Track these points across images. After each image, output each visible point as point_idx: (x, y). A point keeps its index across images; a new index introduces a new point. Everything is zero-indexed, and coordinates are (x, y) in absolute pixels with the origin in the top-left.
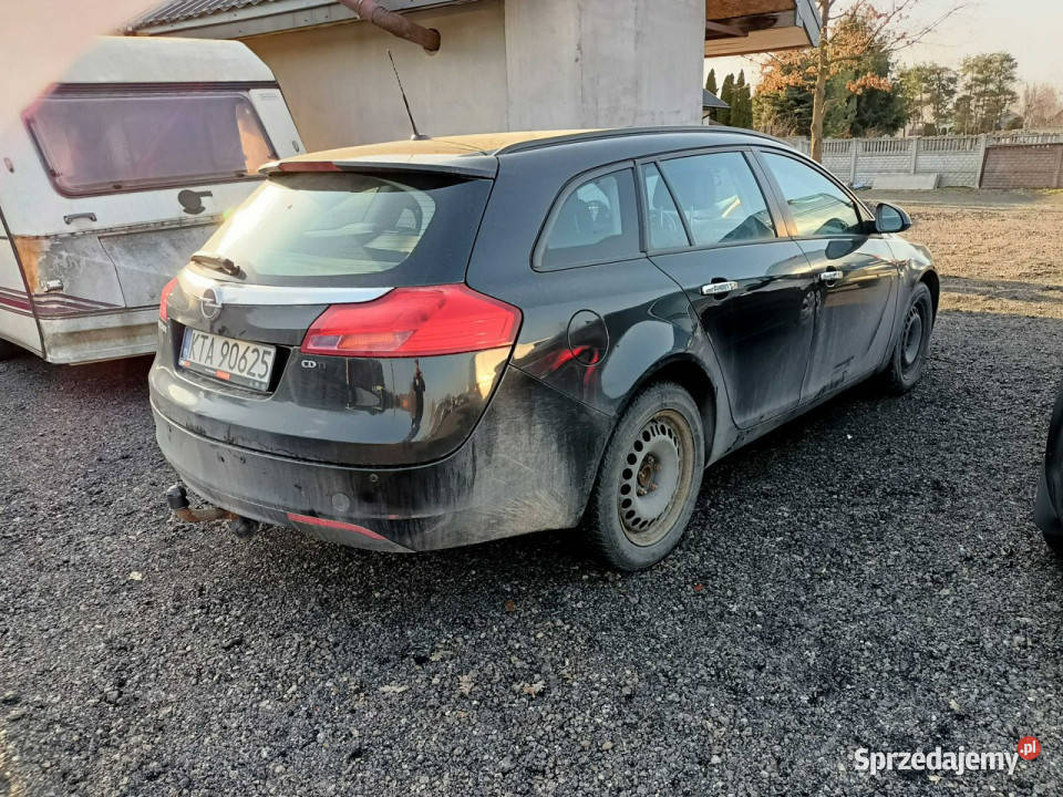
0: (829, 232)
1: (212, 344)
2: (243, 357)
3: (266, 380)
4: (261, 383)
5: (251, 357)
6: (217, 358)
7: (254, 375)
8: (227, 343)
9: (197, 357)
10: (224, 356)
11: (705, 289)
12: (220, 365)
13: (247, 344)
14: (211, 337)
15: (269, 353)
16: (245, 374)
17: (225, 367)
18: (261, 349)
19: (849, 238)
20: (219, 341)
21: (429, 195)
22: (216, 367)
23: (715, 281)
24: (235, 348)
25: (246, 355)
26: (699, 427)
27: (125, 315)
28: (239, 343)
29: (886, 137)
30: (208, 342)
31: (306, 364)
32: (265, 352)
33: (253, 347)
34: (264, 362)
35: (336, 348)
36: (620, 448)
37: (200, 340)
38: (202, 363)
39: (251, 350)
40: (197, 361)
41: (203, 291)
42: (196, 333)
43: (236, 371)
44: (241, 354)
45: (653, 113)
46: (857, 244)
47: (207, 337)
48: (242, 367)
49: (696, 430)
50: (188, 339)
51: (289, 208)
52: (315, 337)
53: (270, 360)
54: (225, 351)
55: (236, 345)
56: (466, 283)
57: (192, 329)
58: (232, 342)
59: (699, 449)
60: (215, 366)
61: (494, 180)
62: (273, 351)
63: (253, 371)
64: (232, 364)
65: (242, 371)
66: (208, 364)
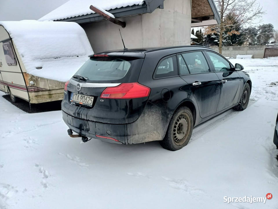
0: (224, 71)
1: (78, 96)
2: (86, 99)
3: (92, 104)
4: (90, 105)
5: (88, 99)
6: (79, 100)
7: (89, 103)
8: (82, 96)
9: (74, 99)
10: (81, 99)
11: (193, 84)
14: (78, 95)
15: (92, 98)
16: (86, 103)
17: (81, 101)
18: (90, 97)
19: (228, 72)
20: (80, 96)
21: (129, 62)
23: (196, 82)
24: (84, 97)
26: (192, 118)
27: (49, 91)
28: (85, 96)
29: (239, 46)
30: (77, 96)
31: (101, 101)
32: (91, 98)
33: (88, 97)
35: (108, 97)
36: (174, 120)
37: (75, 95)
39: (88, 98)
40: (74, 100)
41: (77, 84)
42: (74, 94)
43: (84, 102)
45: (178, 42)
46: (230, 73)
48: (86, 101)
49: (192, 119)
50: (72, 95)
51: (96, 65)
52: (103, 94)
53: (92, 100)
54: (81, 98)
55: (84, 96)
56: (138, 82)
57: (73, 93)
58: (83, 96)
59: (192, 124)
60: (79, 101)
61: (144, 59)
62: (93, 98)
63: (88, 102)
64: (83, 101)
65: (86, 102)
66: (77, 101)
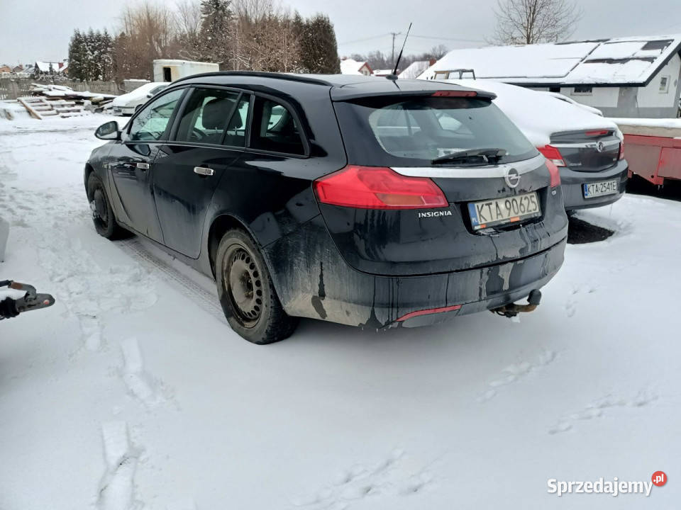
1: (497, 205)
2: (521, 204)
3: (537, 210)
4: (537, 213)
5: (525, 202)
6: (505, 213)
7: (531, 211)
8: (507, 201)
9: (488, 218)
10: (509, 209)
12: (509, 215)
13: (520, 197)
14: (493, 202)
15: (533, 196)
16: (526, 213)
17: (513, 214)
18: (529, 196)
20: (501, 202)
22: (507, 217)
24: (514, 202)
25: (522, 202)
28: (516, 198)
30: (493, 206)
32: (531, 197)
33: (523, 196)
34: (533, 202)
37: (486, 208)
38: (495, 219)
39: (523, 199)
40: (489, 220)
43: (520, 214)
44: (519, 203)
47: (491, 204)
48: (523, 210)
53: (535, 199)
54: (508, 206)
55: (514, 200)
58: (511, 199)
62: (534, 194)
63: (530, 209)
64: (516, 211)
65: (524, 212)
66: (500, 218)
